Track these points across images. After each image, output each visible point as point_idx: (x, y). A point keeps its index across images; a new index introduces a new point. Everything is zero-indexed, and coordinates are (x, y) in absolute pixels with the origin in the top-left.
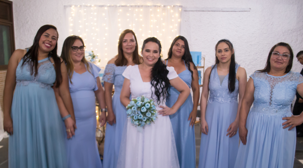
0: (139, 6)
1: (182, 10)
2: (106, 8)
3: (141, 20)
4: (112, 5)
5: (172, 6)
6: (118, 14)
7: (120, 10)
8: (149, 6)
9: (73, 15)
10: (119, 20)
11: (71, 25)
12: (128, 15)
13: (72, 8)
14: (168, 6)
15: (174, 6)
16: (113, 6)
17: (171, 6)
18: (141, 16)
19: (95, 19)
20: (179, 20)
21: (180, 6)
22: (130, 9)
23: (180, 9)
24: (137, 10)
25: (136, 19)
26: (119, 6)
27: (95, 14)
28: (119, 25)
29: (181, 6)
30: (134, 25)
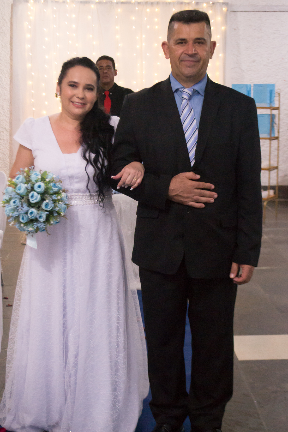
0: (152, 4)
1: (227, 10)
2: (93, 6)
3: (157, 27)
4: (104, 1)
5: (211, 3)
6: (117, 17)
7: (119, 10)
8: (170, 3)
9: (31, 18)
10: (117, 28)
11: (28, 36)
12: (134, 18)
13: (29, 5)
14: (203, 3)
15: (213, 3)
16: (106, 3)
17: (208, 3)
18: (156, 20)
19: (74, 26)
20: (223, 28)
21: (223, 3)
22: (137, 9)
23: (225, 9)
24: (148, 10)
25: (148, 27)
26: (117, 3)
27: (74, 16)
28: (118, 37)
29: (225, 4)
30: (144, 36)
